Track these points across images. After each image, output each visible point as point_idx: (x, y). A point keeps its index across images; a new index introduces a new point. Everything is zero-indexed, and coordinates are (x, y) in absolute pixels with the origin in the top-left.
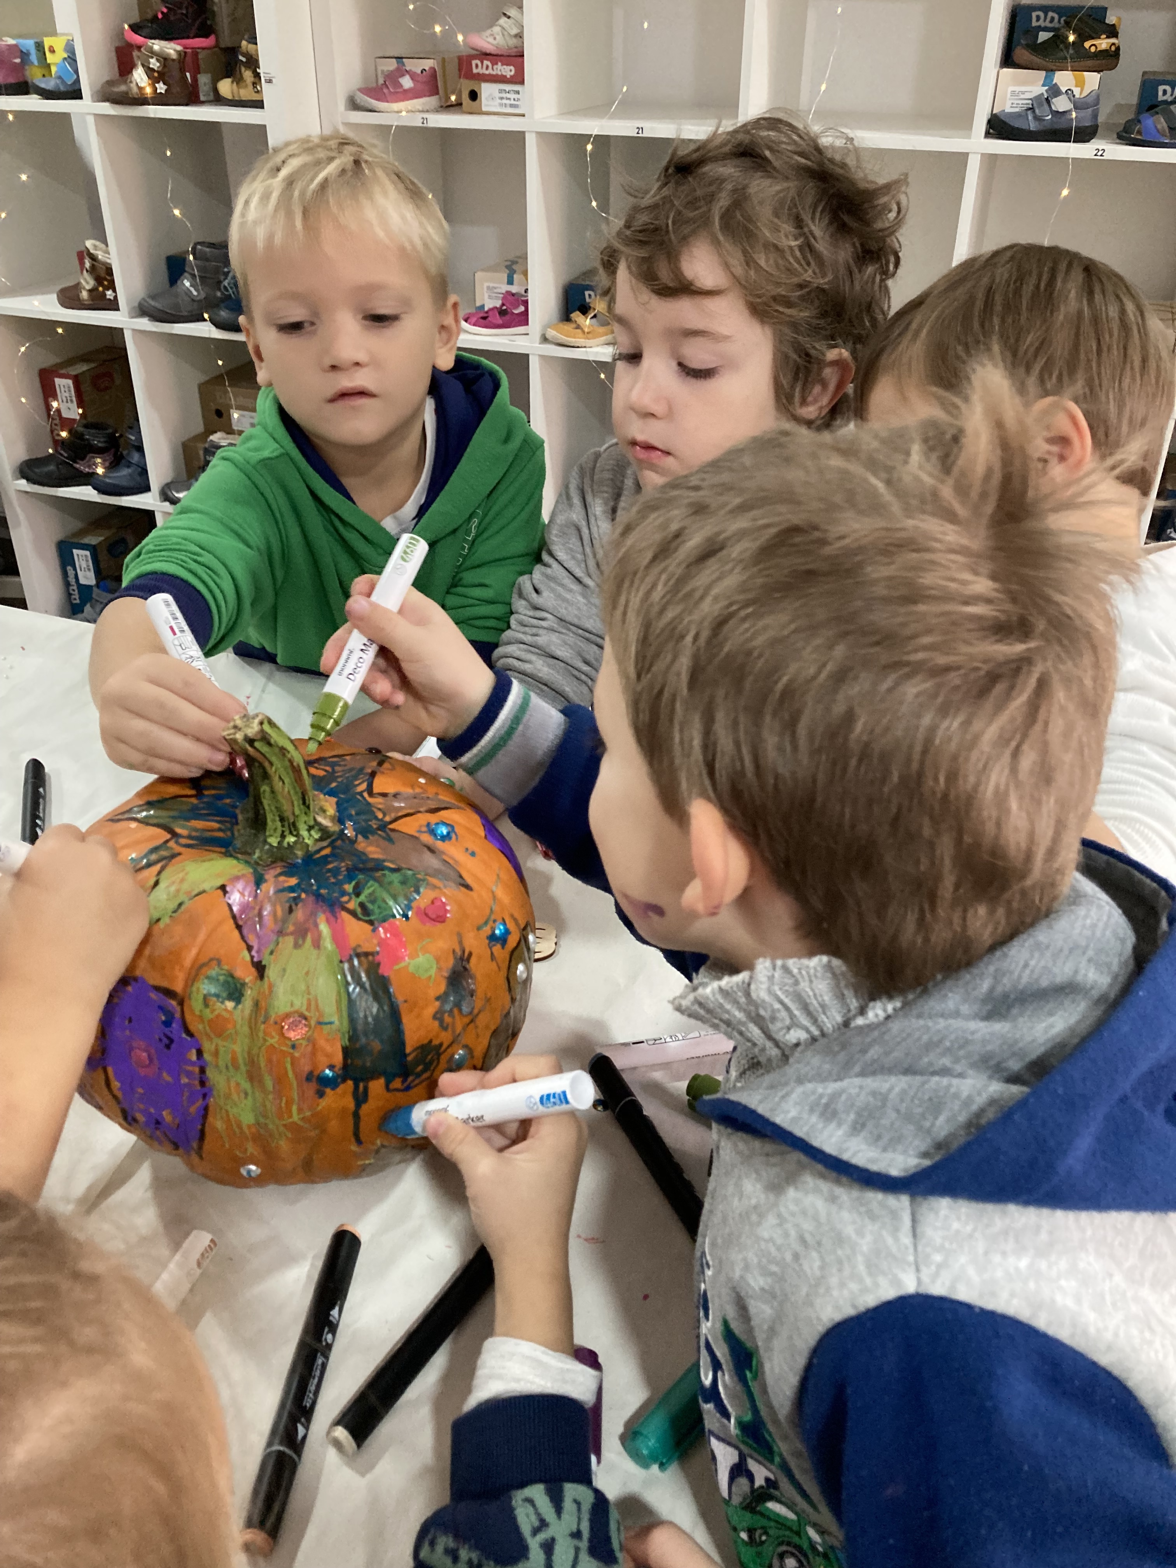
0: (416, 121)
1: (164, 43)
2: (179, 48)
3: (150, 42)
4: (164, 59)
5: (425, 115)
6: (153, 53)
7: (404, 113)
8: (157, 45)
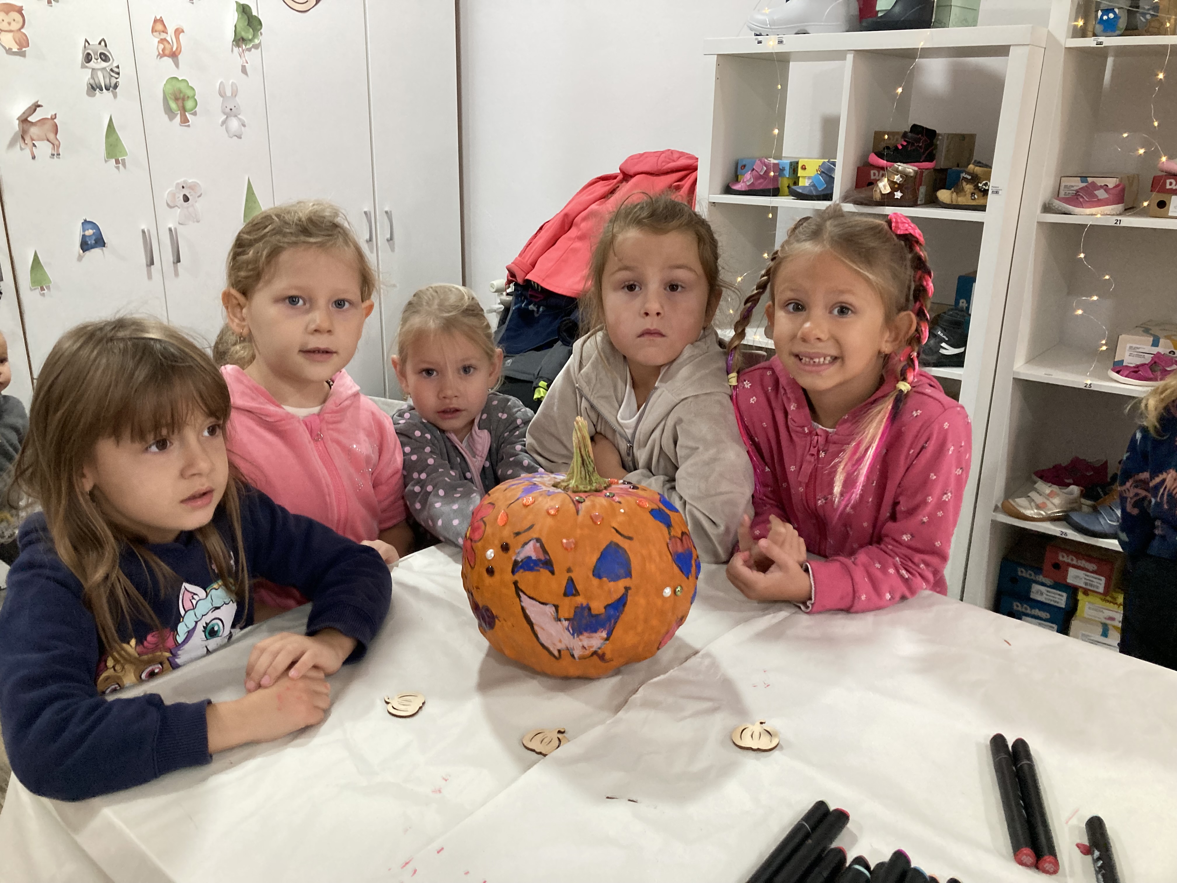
0: (1111, 221)
1: (905, 165)
2: (916, 169)
3: (896, 165)
4: (905, 175)
5: (1119, 218)
6: (897, 172)
7: (1099, 216)
8: (901, 166)
